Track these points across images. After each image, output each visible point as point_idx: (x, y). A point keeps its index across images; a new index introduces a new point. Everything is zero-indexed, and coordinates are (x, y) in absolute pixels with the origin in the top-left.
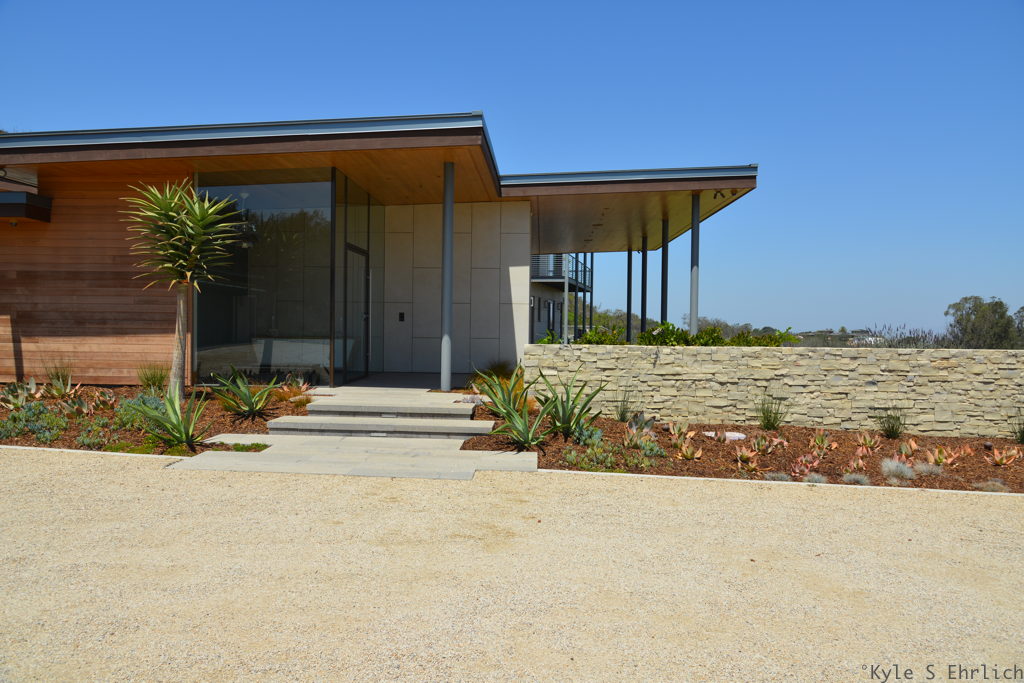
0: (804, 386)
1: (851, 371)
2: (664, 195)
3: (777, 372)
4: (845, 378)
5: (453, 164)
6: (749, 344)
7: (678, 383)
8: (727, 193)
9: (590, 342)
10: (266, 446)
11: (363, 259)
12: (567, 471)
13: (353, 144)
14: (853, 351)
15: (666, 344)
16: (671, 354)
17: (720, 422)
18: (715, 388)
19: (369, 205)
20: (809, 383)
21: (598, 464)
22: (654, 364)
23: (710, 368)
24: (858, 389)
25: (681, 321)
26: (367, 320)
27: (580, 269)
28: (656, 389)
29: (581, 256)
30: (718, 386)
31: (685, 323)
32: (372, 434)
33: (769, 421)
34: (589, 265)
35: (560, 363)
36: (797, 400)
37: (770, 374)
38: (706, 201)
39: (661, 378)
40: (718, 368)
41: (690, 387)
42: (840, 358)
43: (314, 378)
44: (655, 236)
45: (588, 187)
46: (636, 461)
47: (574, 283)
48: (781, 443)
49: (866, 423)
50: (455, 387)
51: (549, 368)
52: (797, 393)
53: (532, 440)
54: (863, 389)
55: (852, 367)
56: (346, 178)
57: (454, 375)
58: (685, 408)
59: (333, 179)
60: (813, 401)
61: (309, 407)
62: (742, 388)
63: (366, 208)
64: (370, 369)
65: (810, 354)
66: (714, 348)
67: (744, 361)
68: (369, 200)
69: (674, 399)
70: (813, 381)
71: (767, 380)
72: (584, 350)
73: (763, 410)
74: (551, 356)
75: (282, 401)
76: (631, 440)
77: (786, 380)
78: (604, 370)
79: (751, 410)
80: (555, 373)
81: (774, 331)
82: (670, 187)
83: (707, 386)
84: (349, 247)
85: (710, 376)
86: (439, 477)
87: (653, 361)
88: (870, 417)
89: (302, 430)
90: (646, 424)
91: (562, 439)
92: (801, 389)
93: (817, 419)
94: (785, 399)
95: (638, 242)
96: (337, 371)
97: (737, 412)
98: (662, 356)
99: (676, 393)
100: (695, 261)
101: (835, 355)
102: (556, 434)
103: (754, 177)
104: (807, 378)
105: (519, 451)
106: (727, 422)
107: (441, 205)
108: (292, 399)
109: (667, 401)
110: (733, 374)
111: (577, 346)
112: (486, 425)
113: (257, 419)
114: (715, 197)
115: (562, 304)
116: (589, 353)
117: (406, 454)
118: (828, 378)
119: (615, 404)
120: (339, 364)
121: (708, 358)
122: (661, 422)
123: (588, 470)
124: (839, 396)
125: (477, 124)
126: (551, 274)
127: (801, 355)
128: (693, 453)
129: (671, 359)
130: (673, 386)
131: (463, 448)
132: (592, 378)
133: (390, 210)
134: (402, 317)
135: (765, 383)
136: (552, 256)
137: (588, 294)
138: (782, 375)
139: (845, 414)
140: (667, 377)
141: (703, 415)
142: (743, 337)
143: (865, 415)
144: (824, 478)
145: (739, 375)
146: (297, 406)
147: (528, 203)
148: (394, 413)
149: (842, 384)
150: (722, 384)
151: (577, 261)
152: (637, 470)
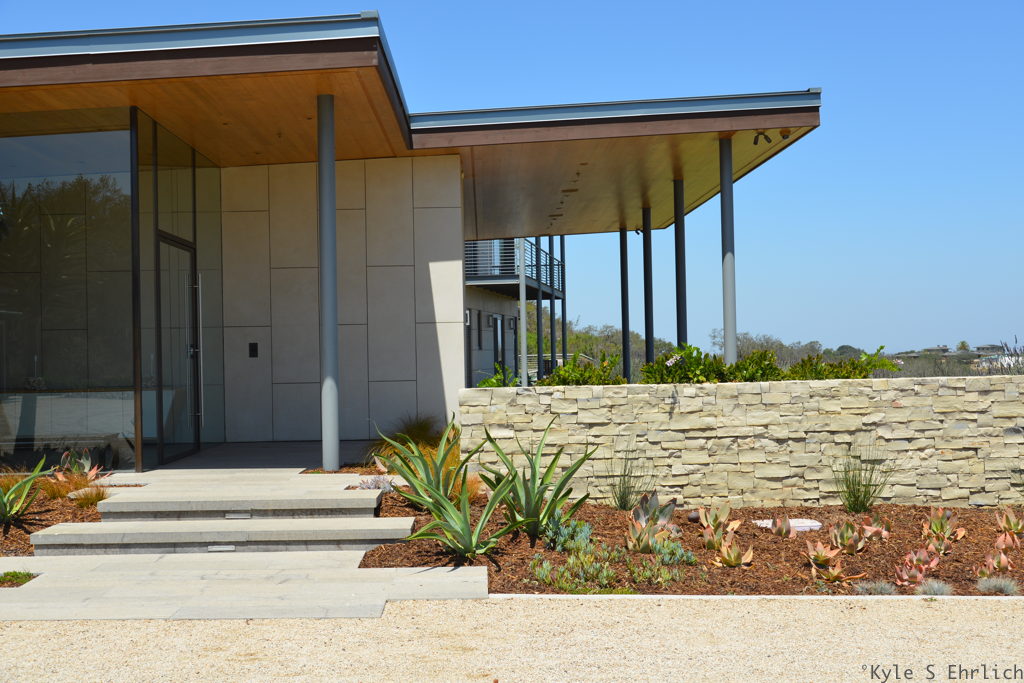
0: (909, 440)
1: (982, 412)
2: (674, 141)
3: (865, 419)
4: (972, 425)
5: (332, 98)
6: (819, 376)
7: (711, 442)
8: (775, 135)
9: (564, 382)
10: (29, 577)
11: (186, 255)
12: (537, 595)
13: (166, 68)
14: (982, 381)
15: (688, 380)
16: (697, 396)
17: (779, 504)
18: (768, 449)
19: (194, 167)
20: (917, 435)
21: (588, 582)
22: (670, 413)
23: (760, 416)
24: (993, 441)
25: (709, 341)
26: (195, 357)
27: (543, 262)
28: (675, 454)
29: (544, 241)
30: (772, 446)
31: (714, 344)
32: (210, 548)
33: (857, 498)
34: (557, 255)
35: (517, 417)
36: (898, 462)
37: (855, 423)
38: (741, 148)
39: (681, 435)
40: (772, 415)
41: (728, 448)
42: (963, 392)
43: (109, 458)
44: (663, 206)
45: (552, 130)
46: (648, 574)
47: (534, 285)
48: (878, 534)
49: (1007, 495)
50: (346, 464)
51: (500, 426)
52: (899, 452)
53: (478, 547)
54: (1001, 440)
55: (982, 407)
56: (155, 123)
57: (344, 443)
58: (722, 484)
59: (134, 125)
60: (924, 463)
61: (101, 506)
62: (812, 446)
63: (190, 170)
64: (203, 439)
65: (916, 388)
66: (765, 384)
67: (813, 403)
68: (194, 159)
69: (706, 470)
70: (923, 431)
71: (851, 433)
72: (557, 395)
73: (846, 480)
74: (503, 406)
75: (54, 498)
76: (638, 540)
77: (881, 432)
78: (591, 425)
79: (827, 482)
80: (511, 433)
81: (858, 352)
82: (684, 127)
83: (757, 445)
84: (162, 237)
85: (760, 430)
86: (326, 615)
87: (668, 408)
88: (1013, 485)
89: (91, 546)
90: (661, 512)
91: (525, 542)
92: (906, 445)
93: (931, 492)
94: (880, 462)
95: (636, 217)
96: (147, 444)
97: (806, 485)
98: (682, 401)
99: (707, 459)
100: (728, 245)
101: (955, 388)
102: (516, 534)
103: (816, 109)
104: (914, 426)
105: (457, 565)
106: (790, 503)
107: (314, 166)
108: (72, 495)
109: (693, 472)
110: (796, 426)
111: (545, 389)
112: (400, 525)
113: (13, 531)
114: (756, 143)
115: (516, 320)
116: (565, 399)
117: (269, 578)
118: (945, 425)
119: (610, 481)
120: (151, 432)
121: (756, 400)
122: (686, 507)
123: (572, 592)
124: (965, 454)
125: (370, 32)
126: (497, 272)
127: (902, 391)
128: (739, 556)
129: (696, 404)
130: (702, 448)
131: (364, 564)
132: (572, 440)
133: (227, 173)
134: (253, 350)
135: (847, 438)
136: (497, 243)
137: (558, 303)
138: (874, 424)
139: (975, 482)
140: (691, 434)
141: (752, 492)
142: (811, 364)
143: (1006, 483)
144: (949, 587)
145: (807, 425)
146: (81, 506)
147: (456, 159)
148: (246, 512)
149: (968, 434)
150: (780, 441)
151: (538, 250)
152: (651, 587)
